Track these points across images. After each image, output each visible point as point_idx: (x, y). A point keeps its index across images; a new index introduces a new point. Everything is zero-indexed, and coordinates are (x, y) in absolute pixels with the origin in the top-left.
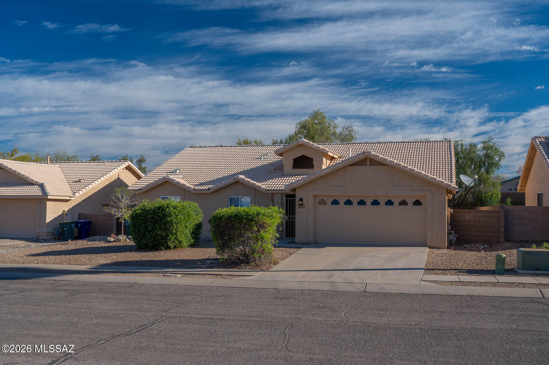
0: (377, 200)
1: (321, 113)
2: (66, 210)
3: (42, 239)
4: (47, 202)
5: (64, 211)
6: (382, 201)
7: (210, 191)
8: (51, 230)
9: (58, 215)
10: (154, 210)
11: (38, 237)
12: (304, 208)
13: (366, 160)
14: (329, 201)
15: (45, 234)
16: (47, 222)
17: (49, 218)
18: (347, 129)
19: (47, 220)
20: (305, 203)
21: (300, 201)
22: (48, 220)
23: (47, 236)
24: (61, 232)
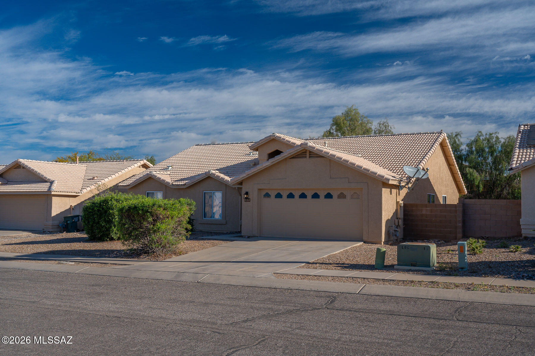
0: (317, 193)
1: (355, 109)
2: (73, 205)
3: (48, 232)
4: (53, 197)
5: (71, 206)
6: (322, 194)
7: (185, 187)
8: (56, 223)
9: (65, 209)
10: (100, 203)
11: (44, 229)
12: (250, 201)
13: (306, 153)
14: (273, 194)
15: (51, 227)
16: (52, 216)
17: (55, 211)
18: (383, 124)
19: (52, 214)
20: (250, 197)
21: (245, 194)
22: (54, 213)
23: (52, 228)
24: (66, 225)
